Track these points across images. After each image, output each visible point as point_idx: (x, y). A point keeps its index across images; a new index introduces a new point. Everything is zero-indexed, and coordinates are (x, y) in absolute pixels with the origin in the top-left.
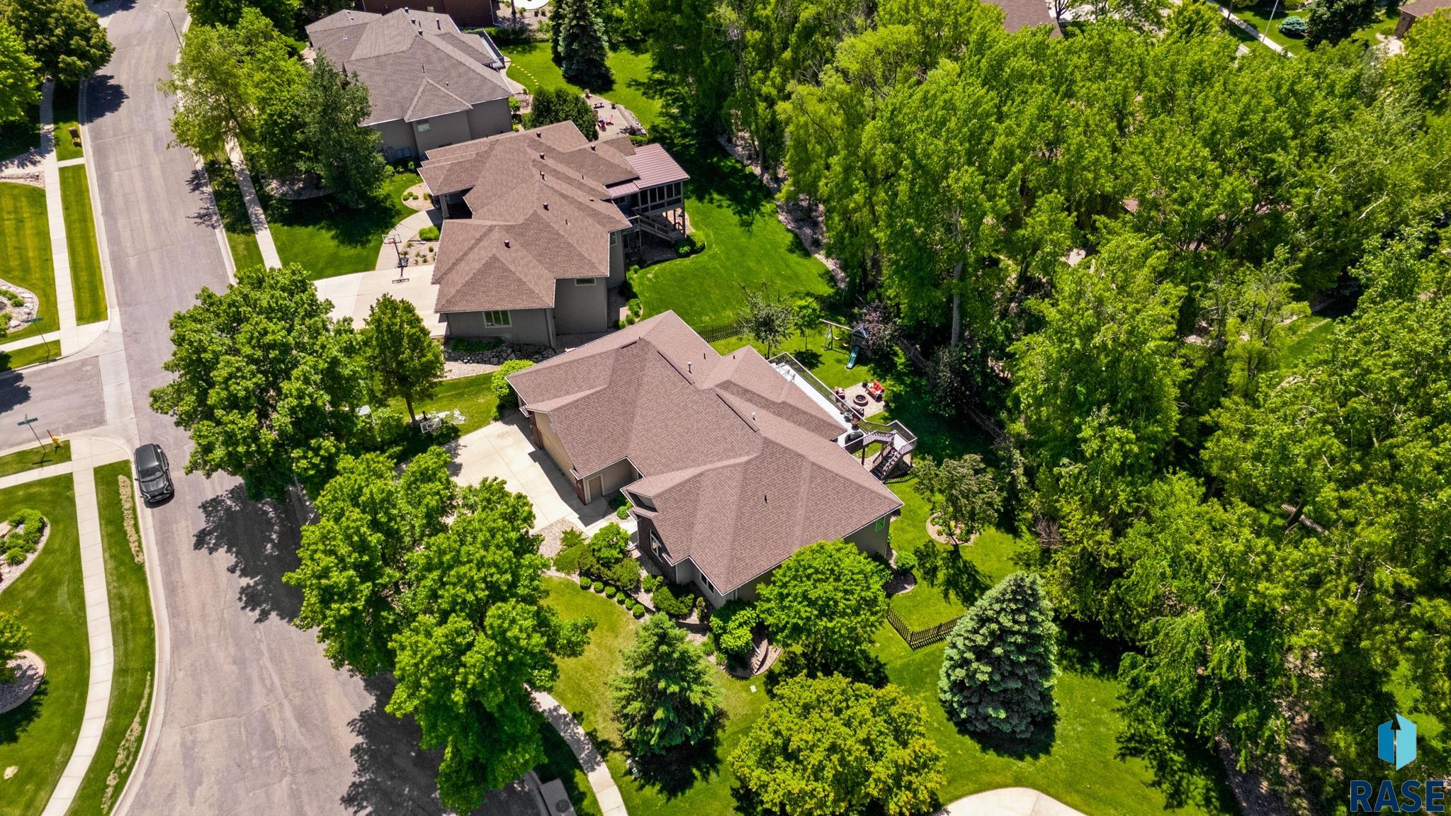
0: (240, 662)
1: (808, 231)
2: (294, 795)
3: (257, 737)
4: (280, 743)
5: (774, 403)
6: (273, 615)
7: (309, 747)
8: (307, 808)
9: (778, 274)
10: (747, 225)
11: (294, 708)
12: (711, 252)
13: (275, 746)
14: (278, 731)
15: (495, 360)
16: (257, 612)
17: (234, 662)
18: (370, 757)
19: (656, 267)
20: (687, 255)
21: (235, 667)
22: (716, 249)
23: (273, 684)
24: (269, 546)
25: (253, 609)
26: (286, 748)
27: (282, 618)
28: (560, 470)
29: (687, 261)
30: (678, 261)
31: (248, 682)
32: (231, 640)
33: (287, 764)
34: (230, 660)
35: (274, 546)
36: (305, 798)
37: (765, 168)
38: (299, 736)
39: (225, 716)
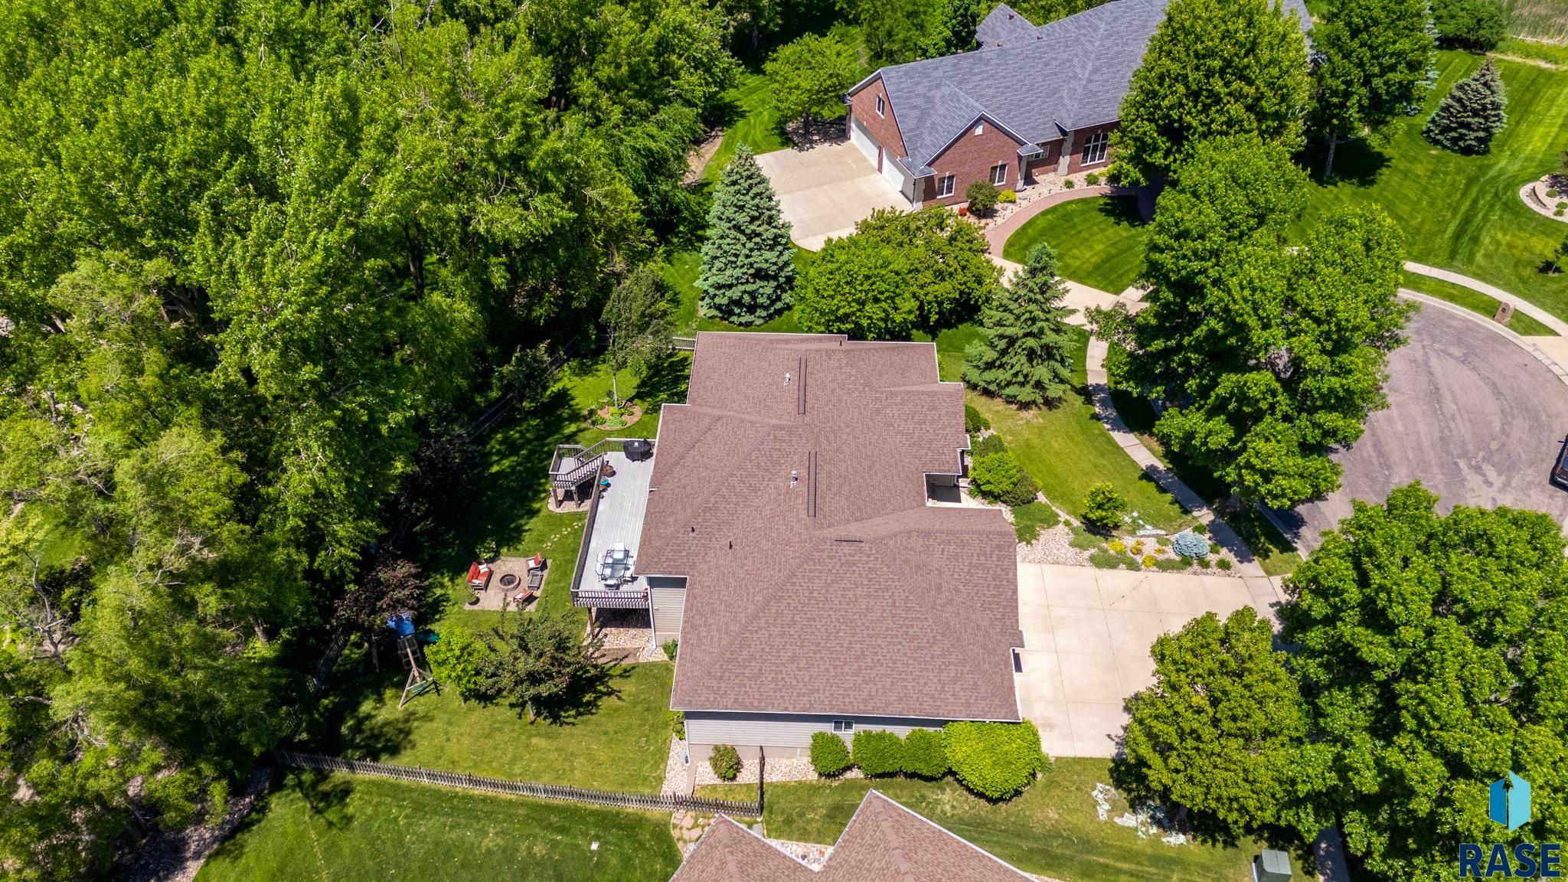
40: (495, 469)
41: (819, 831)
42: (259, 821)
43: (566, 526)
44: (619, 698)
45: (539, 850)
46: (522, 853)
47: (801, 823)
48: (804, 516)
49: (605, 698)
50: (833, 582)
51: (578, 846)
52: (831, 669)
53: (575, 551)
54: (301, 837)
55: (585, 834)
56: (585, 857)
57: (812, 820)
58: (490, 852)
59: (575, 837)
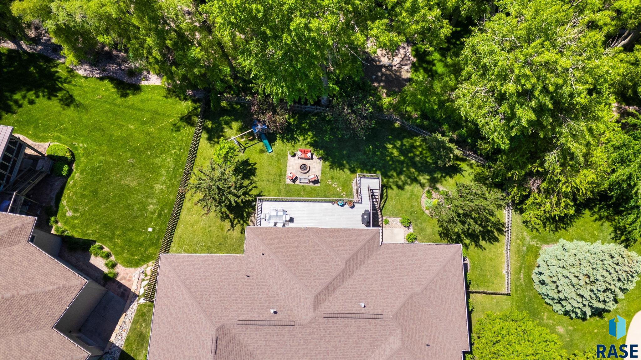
1: (113, 67)
5: (344, 271)
9: (144, 123)
10: (69, 101)
12: (81, 151)
19: (64, 202)
20: (70, 171)
22: (81, 146)
29: (77, 175)
30: (71, 182)
37: (14, 40)
40: (389, 146)
41: (135, 329)
42: (180, 99)
43: (343, 189)
44: (229, 230)
45: (151, 207)
46: (150, 201)
47: (141, 320)
48: (240, 318)
49: (230, 224)
50: (197, 335)
51: (151, 222)
52: (165, 335)
53: (325, 196)
54: (170, 116)
55: (156, 225)
56: (146, 226)
57: (141, 326)
58: (152, 188)
59: (156, 220)
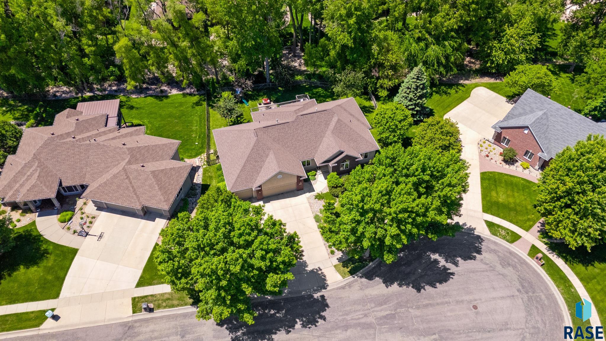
0: (346, 328)
2: (418, 308)
3: (388, 321)
4: (393, 312)
6: (323, 314)
7: (396, 301)
8: (424, 303)
11: (376, 307)
13: (394, 314)
14: (388, 312)
15: (194, 205)
16: (319, 320)
17: (346, 330)
18: (403, 281)
21: (349, 330)
23: (362, 314)
24: (277, 315)
25: (317, 322)
26: (396, 310)
27: (325, 310)
28: (279, 194)
31: (359, 325)
32: (333, 332)
33: (403, 309)
34: (344, 332)
35: (278, 312)
36: (419, 303)
38: (391, 304)
39: (375, 334)
